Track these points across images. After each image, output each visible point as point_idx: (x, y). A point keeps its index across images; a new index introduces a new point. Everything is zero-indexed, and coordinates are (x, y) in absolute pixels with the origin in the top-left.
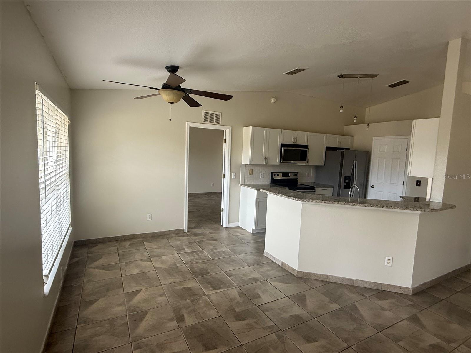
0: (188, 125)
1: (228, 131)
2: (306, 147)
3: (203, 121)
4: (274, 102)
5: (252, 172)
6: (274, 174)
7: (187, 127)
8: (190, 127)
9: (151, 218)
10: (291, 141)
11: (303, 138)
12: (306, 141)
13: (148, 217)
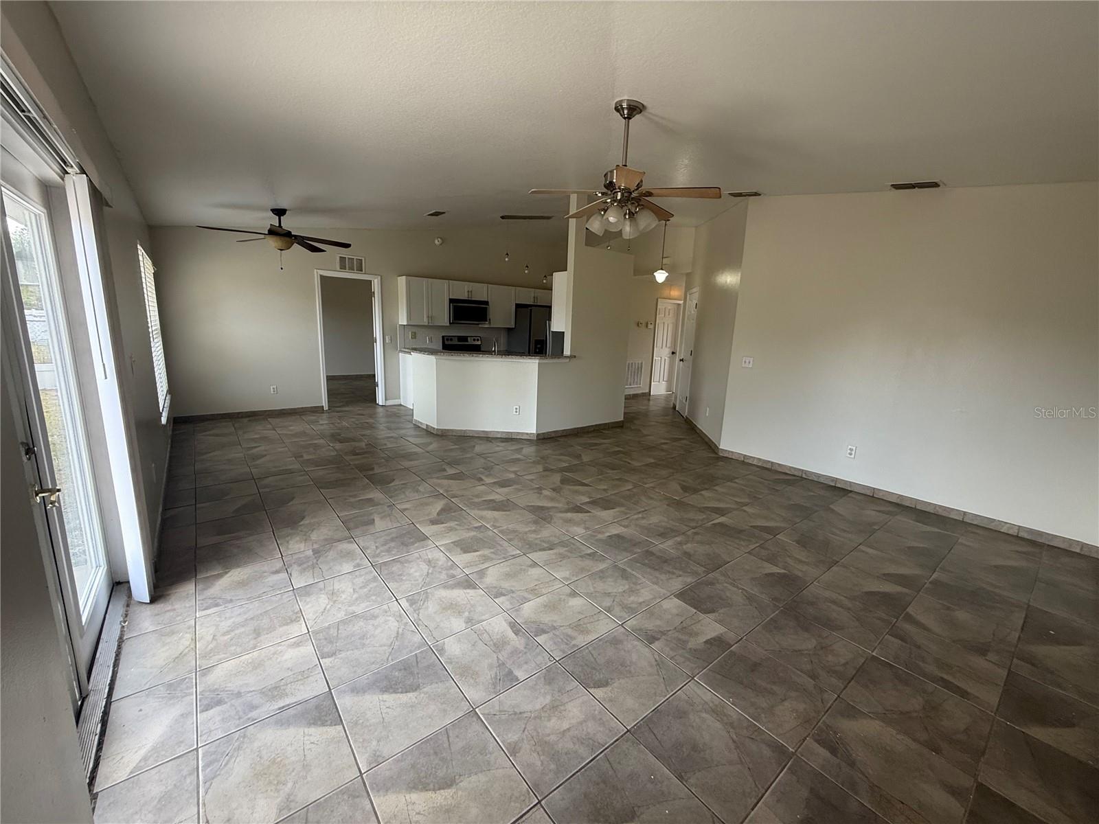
0: (317, 274)
1: (376, 281)
2: (486, 303)
3: (338, 268)
4: (441, 244)
5: (414, 336)
6: (445, 338)
7: (316, 275)
8: (321, 276)
9: (276, 390)
10: (463, 295)
11: (480, 292)
12: (485, 296)
13: (272, 390)
